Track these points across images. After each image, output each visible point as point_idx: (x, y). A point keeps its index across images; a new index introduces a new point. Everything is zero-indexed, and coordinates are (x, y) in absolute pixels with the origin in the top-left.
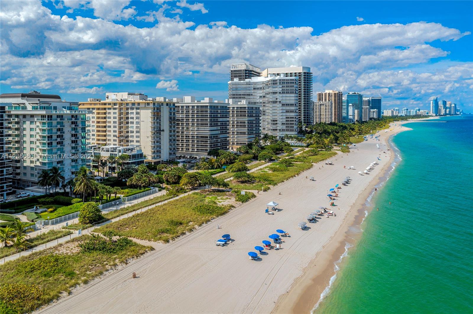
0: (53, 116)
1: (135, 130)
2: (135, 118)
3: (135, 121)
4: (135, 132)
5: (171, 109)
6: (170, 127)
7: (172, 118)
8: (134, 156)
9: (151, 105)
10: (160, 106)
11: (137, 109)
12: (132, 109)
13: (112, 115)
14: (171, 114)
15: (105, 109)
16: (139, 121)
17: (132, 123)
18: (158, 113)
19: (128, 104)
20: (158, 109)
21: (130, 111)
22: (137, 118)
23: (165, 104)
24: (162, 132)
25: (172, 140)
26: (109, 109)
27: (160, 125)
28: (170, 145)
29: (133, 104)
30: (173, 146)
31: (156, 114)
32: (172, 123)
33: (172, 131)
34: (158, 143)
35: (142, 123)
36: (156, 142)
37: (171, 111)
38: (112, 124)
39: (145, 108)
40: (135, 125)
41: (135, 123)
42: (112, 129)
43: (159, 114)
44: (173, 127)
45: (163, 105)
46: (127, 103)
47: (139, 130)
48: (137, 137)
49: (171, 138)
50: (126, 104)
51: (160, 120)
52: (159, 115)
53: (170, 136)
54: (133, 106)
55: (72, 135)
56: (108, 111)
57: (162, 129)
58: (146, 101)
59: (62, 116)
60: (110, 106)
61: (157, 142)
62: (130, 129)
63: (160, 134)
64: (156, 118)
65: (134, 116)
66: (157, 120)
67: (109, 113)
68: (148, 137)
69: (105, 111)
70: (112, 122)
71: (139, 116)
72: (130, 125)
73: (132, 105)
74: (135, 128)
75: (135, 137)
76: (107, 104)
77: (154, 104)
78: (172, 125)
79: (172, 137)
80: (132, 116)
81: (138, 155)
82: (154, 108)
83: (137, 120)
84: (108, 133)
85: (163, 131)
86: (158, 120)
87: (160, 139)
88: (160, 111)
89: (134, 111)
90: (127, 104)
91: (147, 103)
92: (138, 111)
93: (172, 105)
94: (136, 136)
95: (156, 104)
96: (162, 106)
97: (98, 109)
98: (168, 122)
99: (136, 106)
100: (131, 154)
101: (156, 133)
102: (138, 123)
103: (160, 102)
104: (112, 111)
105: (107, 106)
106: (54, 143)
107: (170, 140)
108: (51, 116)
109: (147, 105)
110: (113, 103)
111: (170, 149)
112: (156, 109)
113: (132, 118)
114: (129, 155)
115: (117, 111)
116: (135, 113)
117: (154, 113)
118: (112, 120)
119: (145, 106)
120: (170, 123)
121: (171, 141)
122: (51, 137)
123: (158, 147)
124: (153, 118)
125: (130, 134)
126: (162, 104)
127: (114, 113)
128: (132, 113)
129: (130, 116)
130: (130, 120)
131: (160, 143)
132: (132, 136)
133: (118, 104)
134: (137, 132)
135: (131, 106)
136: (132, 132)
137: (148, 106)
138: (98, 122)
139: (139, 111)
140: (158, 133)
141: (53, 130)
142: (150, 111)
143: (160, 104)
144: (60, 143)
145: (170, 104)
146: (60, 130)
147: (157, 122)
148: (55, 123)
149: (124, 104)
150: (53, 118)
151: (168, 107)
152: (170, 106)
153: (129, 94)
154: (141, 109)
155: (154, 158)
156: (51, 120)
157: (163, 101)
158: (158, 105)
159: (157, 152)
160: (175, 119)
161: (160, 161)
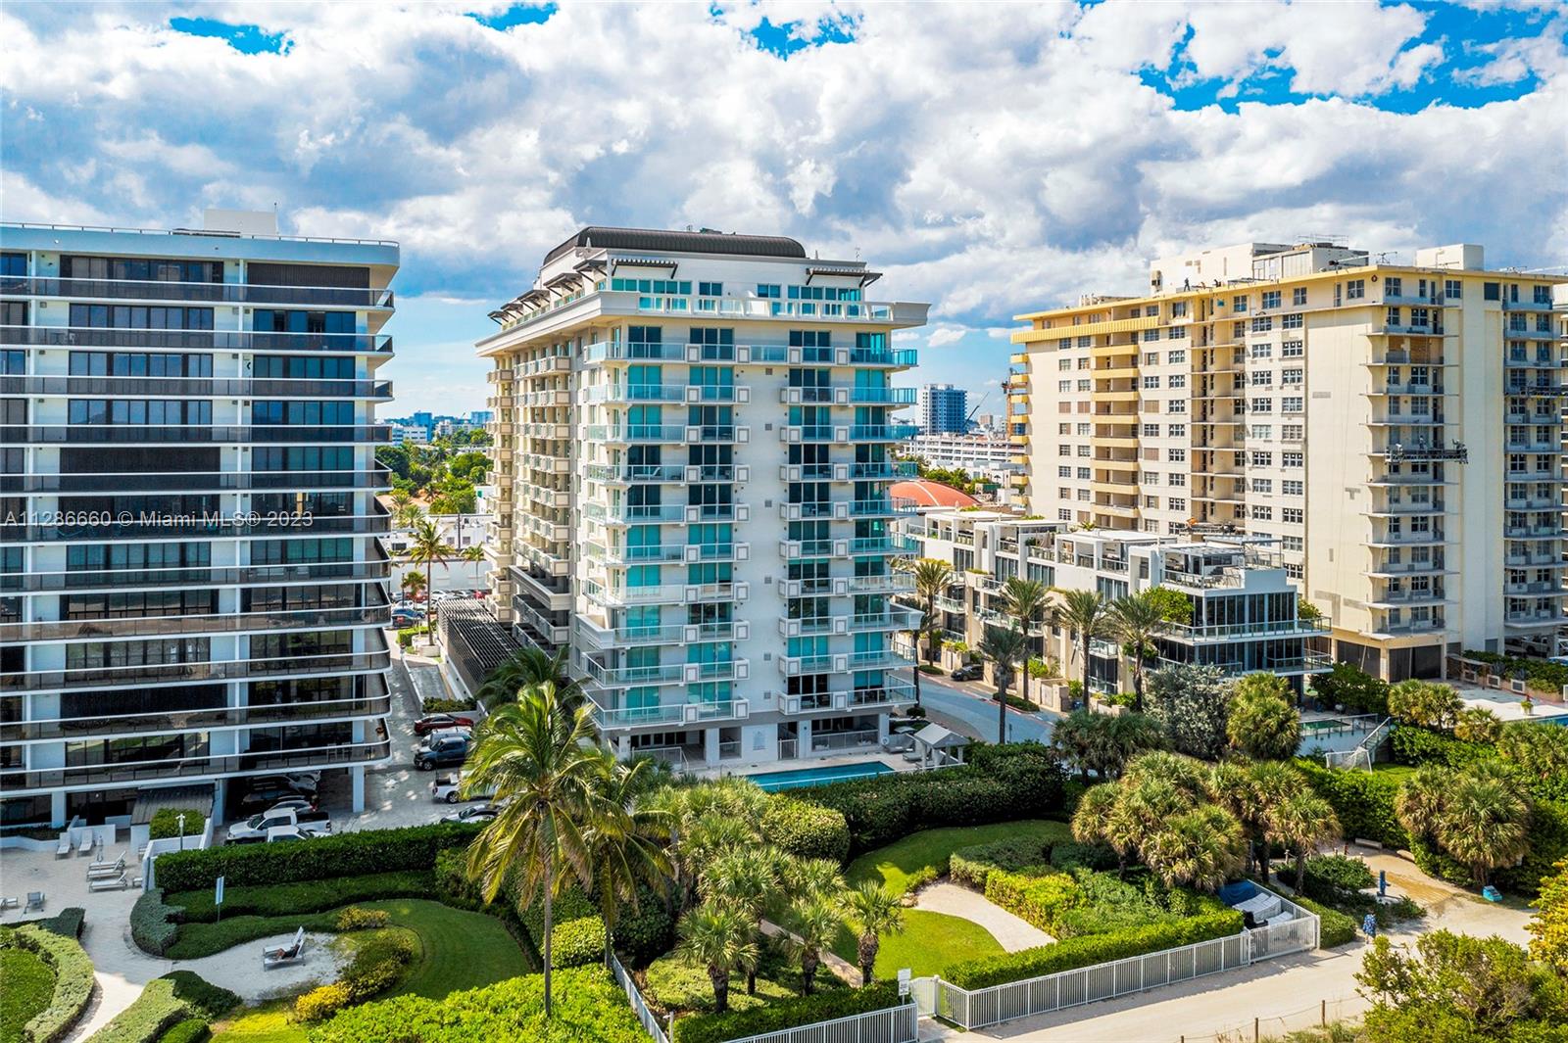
0: (664, 334)
1: (1277, 448)
2: (1277, 379)
3: (1277, 393)
4: (1277, 459)
5: (1517, 321)
6: (1517, 434)
7: (1532, 378)
8: (1226, 610)
9: (1376, 294)
10: (1437, 298)
11: (1290, 321)
12: (1263, 324)
13: (1163, 370)
14: (1517, 349)
15: (1133, 337)
16: (1301, 393)
17: (1264, 406)
18: (1419, 343)
19: (1244, 298)
20: (1419, 316)
21: (1250, 339)
22: (1291, 376)
23: (1473, 290)
24: (1450, 467)
25: (1532, 521)
26: (1152, 334)
27: (1438, 417)
28: (1518, 549)
29: (1271, 297)
30: (1535, 558)
31: (1406, 346)
32: (1531, 407)
33: (1531, 463)
34: (1420, 535)
35: (1314, 405)
36: (1406, 525)
37: (1521, 335)
38: (1163, 419)
39: (1336, 315)
40: (1276, 419)
41: (1277, 405)
42: (1164, 443)
43: (1434, 347)
44: (1533, 435)
45: (1458, 295)
46: (1236, 299)
47: (1298, 448)
48: (1292, 487)
49: (1522, 503)
50: (1230, 304)
51: (1438, 389)
52: (1434, 356)
53: (1517, 491)
54: (1270, 312)
55: (794, 455)
56: (1145, 347)
57: (1449, 446)
58: (1342, 272)
59: (728, 335)
60: (1151, 322)
61: (1414, 528)
62: (1251, 444)
63: (1438, 476)
64: (1405, 376)
65: (1275, 364)
66: (1418, 387)
67: (1152, 358)
68: (1352, 492)
69: (1129, 350)
70: (1164, 407)
71: (1298, 363)
72: (1250, 419)
73: (1264, 306)
74: (1276, 433)
75: (1277, 487)
76: (1143, 312)
77: (1393, 286)
78: (1525, 418)
79: (1532, 497)
80: (1262, 365)
81: (1256, 601)
82: (1396, 310)
83: (1290, 391)
84: (1145, 465)
85: (1460, 454)
86: (1425, 390)
87: (1438, 505)
88: (1438, 330)
89: (1275, 337)
90: (1240, 302)
91: (1351, 285)
92: (1297, 333)
93: (1526, 294)
94: (1285, 483)
95: (1410, 289)
96: (1448, 301)
97: (1105, 340)
98: (1498, 405)
99: (1287, 306)
100: (1201, 593)
101: (1406, 471)
102: (1293, 405)
103: (1440, 273)
104: (1163, 346)
105: (1145, 322)
106: (673, 496)
107: (1516, 520)
108: (655, 334)
109: (1351, 296)
110: (1166, 302)
111: (1516, 577)
112: (1406, 317)
113: (1263, 378)
114: (1190, 598)
115: (1184, 344)
116: (1277, 351)
117: (1396, 342)
118: (1164, 394)
119: (1338, 302)
120: (1517, 406)
121: (1522, 524)
122: (654, 455)
123: (1419, 554)
124: (1386, 375)
125: (1251, 473)
126: (1455, 289)
127: (1175, 357)
128: (1263, 350)
129: (1250, 367)
130: (1251, 392)
131: (1439, 535)
132: (1263, 485)
133: (1190, 307)
134: (1293, 459)
135: (1259, 309)
136: (1262, 459)
137: (1357, 302)
138: (1104, 408)
139: (1301, 337)
140: (1424, 468)
141: (666, 414)
142: (1368, 328)
143: (1442, 288)
144: (714, 498)
145: (1515, 287)
146: (714, 420)
147: (1415, 400)
148: (676, 368)
149: (1221, 304)
150: (665, 343)
151: (1497, 305)
152: (1515, 298)
153: (1258, 253)
154: (1311, 320)
155: (1391, 623)
156: (656, 353)
157: (1461, 267)
158: (1422, 294)
159: (1415, 586)
160: (1547, 382)
161: (1439, 647)
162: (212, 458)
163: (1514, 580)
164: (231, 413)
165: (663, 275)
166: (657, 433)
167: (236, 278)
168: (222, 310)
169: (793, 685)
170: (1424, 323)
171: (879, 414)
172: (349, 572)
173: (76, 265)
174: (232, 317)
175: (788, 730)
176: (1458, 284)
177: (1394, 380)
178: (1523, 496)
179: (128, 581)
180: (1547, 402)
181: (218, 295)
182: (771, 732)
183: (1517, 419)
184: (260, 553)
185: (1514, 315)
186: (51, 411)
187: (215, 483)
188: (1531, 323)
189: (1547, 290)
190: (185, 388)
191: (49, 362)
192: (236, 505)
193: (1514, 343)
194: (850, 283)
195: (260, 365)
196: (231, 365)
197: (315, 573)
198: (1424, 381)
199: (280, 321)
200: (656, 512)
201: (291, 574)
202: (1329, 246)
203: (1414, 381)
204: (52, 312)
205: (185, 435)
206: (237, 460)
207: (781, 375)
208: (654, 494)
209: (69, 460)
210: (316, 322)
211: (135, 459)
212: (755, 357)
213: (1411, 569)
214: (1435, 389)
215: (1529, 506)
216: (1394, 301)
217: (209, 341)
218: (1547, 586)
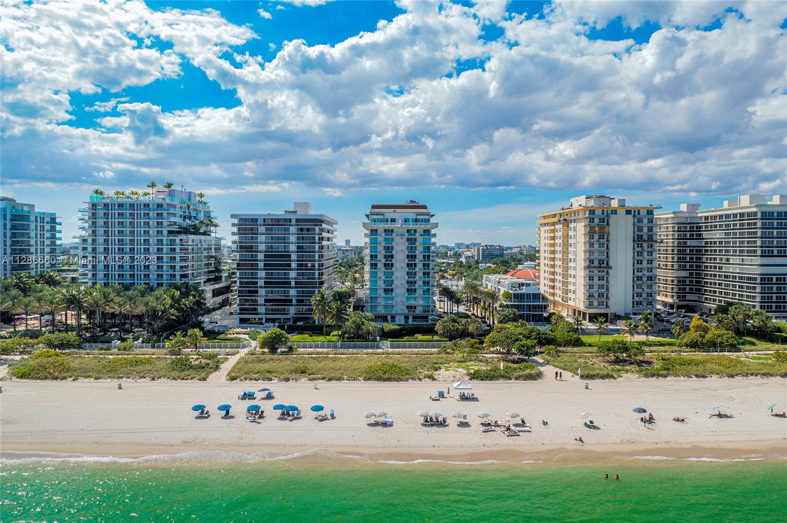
0: (378, 231)
1: (572, 257)
2: (573, 237)
4: (572, 260)
6: (639, 253)
7: (645, 237)
10: (608, 215)
13: (558, 234)
14: (639, 229)
15: (554, 224)
16: (576, 242)
17: (571, 245)
18: (602, 228)
20: (602, 220)
23: (621, 212)
25: (645, 279)
26: (557, 223)
27: (608, 249)
28: (638, 287)
30: (646, 290)
31: (597, 229)
32: (645, 246)
33: (645, 262)
35: (577, 245)
36: (596, 279)
37: (641, 225)
38: (558, 249)
40: (572, 249)
41: (573, 245)
42: (558, 256)
43: (606, 229)
44: (646, 254)
45: (616, 214)
47: (575, 257)
48: (574, 268)
49: (641, 274)
51: (608, 240)
52: (606, 231)
53: (639, 270)
55: (408, 256)
56: (556, 227)
59: (392, 231)
61: (599, 280)
64: (596, 237)
65: (572, 233)
66: (601, 240)
67: (557, 230)
71: (576, 233)
72: (569, 249)
74: (572, 253)
76: (556, 216)
77: (592, 212)
78: (643, 249)
79: (644, 272)
81: (529, 295)
82: (593, 219)
83: (574, 241)
86: (603, 241)
87: (607, 274)
88: (608, 224)
89: (573, 225)
91: (584, 211)
93: (643, 213)
95: (598, 213)
96: (611, 216)
97: (551, 224)
98: (631, 245)
100: (512, 292)
102: (575, 245)
103: (609, 208)
104: (559, 227)
105: (556, 219)
106: (380, 265)
108: (376, 230)
109: (585, 214)
112: (596, 221)
114: (510, 293)
116: (573, 229)
117: (593, 228)
120: (639, 245)
121: (641, 280)
122: (376, 256)
124: (588, 237)
126: (613, 212)
128: (571, 229)
130: (569, 241)
131: (608, 282)
132: (571, 268)
134: (574, 260)
136: (570, 260)
139: (576, 226)
141: (379, 248)
142: (583, 224)
143: (610, 212)
144: (389, 266)
145: (639, 211)
146: (389, 249)
147: (600, 244)
148: (381, 238)
149: (567, 215)
150: (378, 233)
151: (631, 216)
152: (639, 213)
153: (587, 198)
154: (578, 221)
155: (590, 305)
156: (376, 235)
157: (617, 206)
158: (603, 214)
159: (599, 296)
160: (652, 238)
161: (608, 314)
162: (289, 256)
163: (637, 296)
164: (293, 247)
165: (381, 217)
166: (376, 252)
167: (293, 222)
168: (291, 228)
169: (408, 307)
170: (604, 222)
171: (429, 248)
172: (314, 279)
173: (266, 220)
174: (293, 229)
175: (406, 318)
176: (616, 211)
177: (591, 237)
178: (641, 272)
179: (275, 278)
180: (651, 244)
181: (290, 225)
182: (402, 318)
183: (639, 249)
184: (298, 274)
185: (638, 219)
186: (262, 247)
187: (290, 261)
188: (645, 221)
189: (652, 211)
190: (285, 243)
191: (261, 238)
192: (294, 265)
193: (638, 227)
194: (427, 217)
195: (298, 238)
196: (293, 238)
197: (308, 279)
198: (603, 238)
199: (302, 230)
200: (376, 269)
201: (304, 278)
202: (603, 197)
203: (599, 238)
204: (262, 229)
205: (285, 252)
206: (294, 256)
207: (405, 239)
208: (376, 264)
209: (265, 256)
210: (308, 230)
211: (276, 256)
212: (398, 235)
213: (597, 291)
214: (607, 241)
215: (644, 275)
216: (592, 216)
217: (289, 234)
218: (650, 298)
